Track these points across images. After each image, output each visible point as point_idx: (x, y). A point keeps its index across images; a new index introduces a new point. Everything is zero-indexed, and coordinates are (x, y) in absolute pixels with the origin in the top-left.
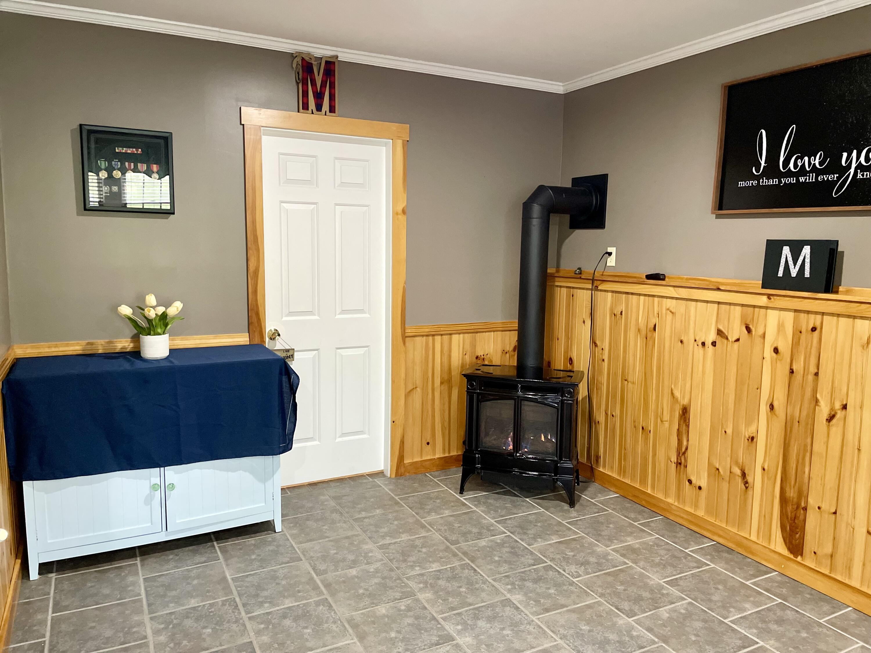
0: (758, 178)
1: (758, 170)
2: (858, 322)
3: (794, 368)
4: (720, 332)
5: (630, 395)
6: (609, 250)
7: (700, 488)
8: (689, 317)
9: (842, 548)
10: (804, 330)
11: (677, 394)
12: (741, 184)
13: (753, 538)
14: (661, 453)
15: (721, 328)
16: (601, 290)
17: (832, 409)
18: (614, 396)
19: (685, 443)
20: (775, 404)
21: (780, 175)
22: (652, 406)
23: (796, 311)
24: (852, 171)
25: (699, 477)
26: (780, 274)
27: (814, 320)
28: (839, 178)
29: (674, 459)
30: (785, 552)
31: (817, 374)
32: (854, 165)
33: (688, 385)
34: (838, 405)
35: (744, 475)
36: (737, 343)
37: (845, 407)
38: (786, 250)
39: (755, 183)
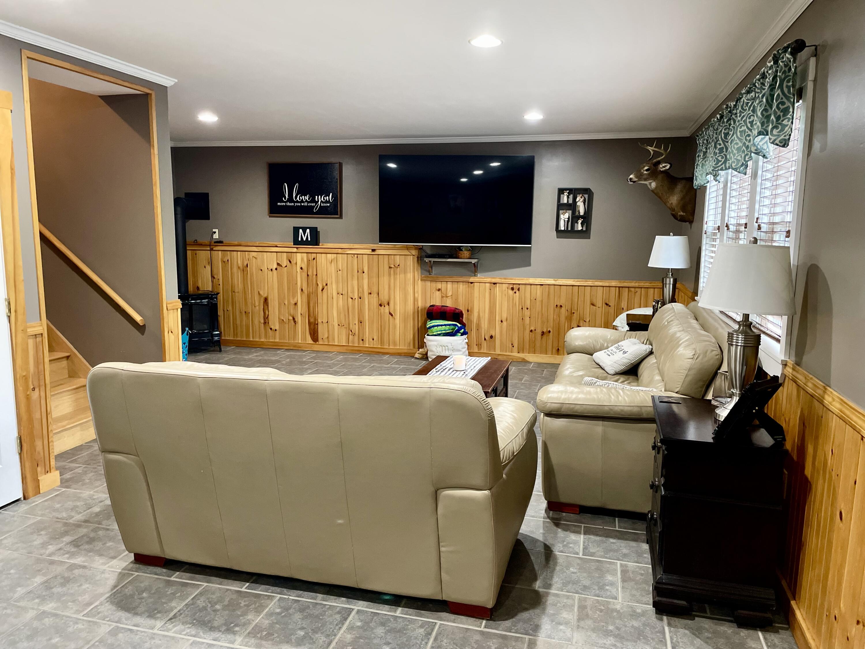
0: (286, 202)
1: (285, 199)
2: (328, 255)
3: (309, 274)
4: (278, 264)
5: (236, 298)
6: (214, 230)
7: (276, 330)
8: (264, 259)
9: (331, 333)
10: (310, 259)
11: (261, 293)
12: (279, 204)
13: (300, 342)
14: (256, 322)
15: (279, 262)
16: (214, 250)
17: (323, 286)
18: (228, 301)
19: (267, 313)
20: (303, 289)
21: (294, 202)
22: (249, 301)
23: (307, 253)
24: (319, 203)
25: (275, 326)
26: (300, 240)
27: (314, 255)
28: (315, 205)
29: (262, 321)
30: (312, 342)
31: (316, 275)
32: (320, 201)
33: (266, 288)
34: (324, 285)
35: (294, 319)
36: (286, 268)
37: (327, 285)
38: (301, 231)
39: (284, 204)
